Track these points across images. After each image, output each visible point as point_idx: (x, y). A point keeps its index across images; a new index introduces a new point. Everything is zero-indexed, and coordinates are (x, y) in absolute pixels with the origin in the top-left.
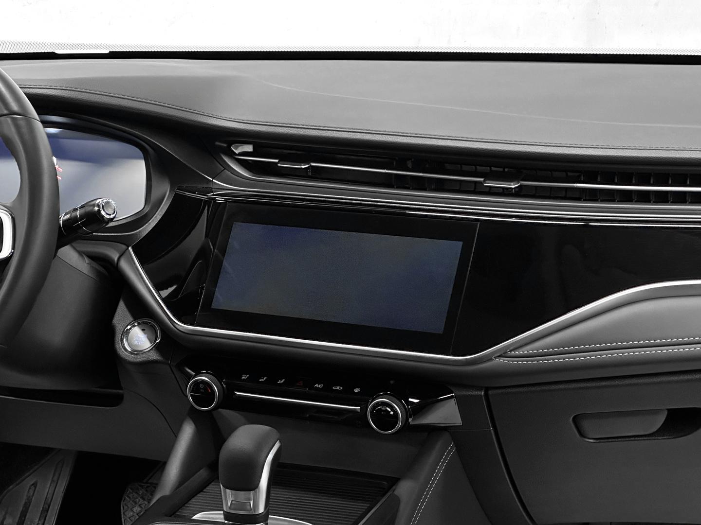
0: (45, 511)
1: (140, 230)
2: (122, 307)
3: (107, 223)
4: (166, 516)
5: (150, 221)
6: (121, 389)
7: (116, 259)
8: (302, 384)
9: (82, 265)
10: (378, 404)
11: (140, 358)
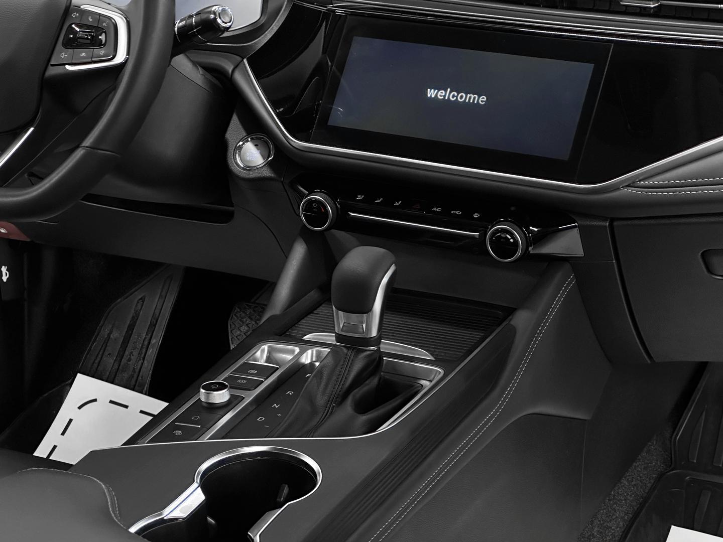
0: (153, 326)
1: (255, 41)
2: (235, 121)
3: (223, 32)
4: (276, 335)
5: (267, 32)
6: (232, 205)
7: (230, 71)
8: (419, 207)
9: (197, 76)
10: (497, 231)
11: (253, 175)
